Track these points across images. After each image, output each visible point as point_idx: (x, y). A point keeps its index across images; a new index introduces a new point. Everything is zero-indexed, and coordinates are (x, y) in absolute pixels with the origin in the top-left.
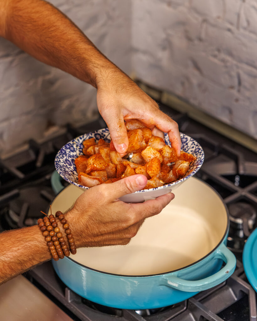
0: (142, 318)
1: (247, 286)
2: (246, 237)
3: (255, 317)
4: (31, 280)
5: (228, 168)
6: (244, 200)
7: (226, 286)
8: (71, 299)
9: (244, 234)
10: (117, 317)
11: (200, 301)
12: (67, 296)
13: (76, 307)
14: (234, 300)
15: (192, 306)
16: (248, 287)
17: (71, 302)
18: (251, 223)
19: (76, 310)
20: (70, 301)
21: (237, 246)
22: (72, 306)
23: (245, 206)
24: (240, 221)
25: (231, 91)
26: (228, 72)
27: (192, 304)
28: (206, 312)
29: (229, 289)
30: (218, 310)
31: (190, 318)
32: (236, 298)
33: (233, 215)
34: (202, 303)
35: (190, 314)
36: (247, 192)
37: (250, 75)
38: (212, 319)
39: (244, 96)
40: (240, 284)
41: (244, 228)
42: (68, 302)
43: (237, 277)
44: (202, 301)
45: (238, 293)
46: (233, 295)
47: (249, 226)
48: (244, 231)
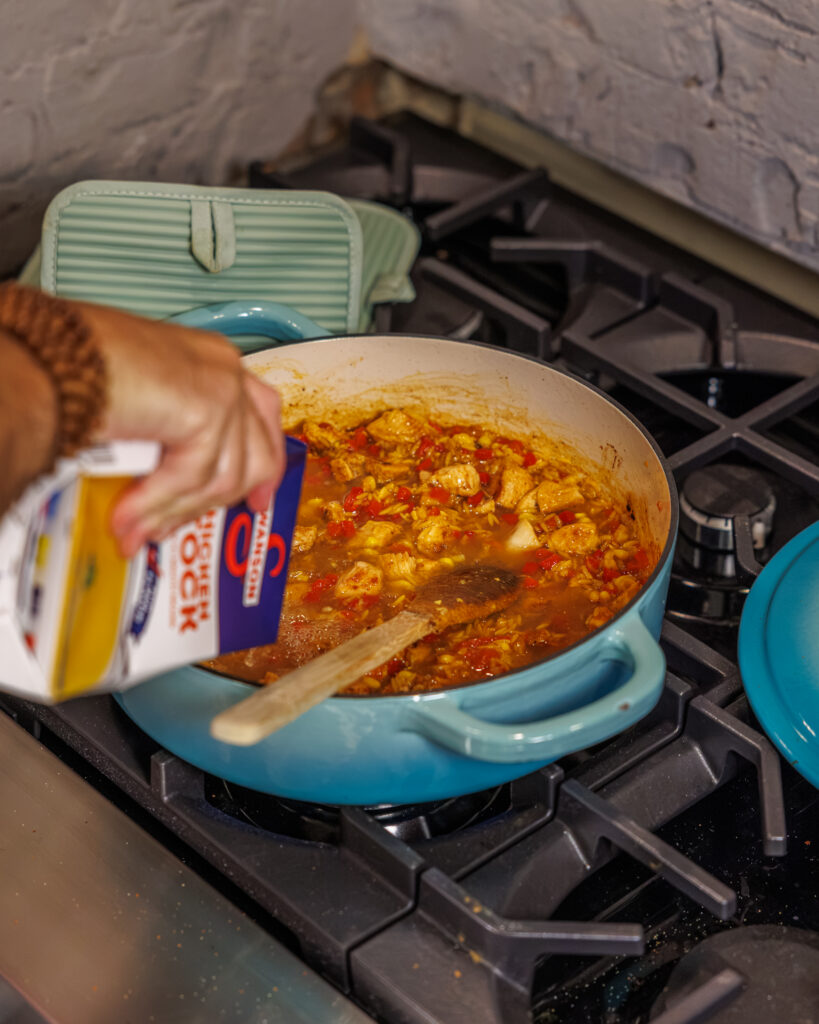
0: (408, 849)
1: (751, 739)
2: (746, 579)
3: (780, 838)
4: (37, 729)
5: (684, 349)
6: (738, 455)
7: (685, 739)
8: (168, 793)
9: (737, 566)
10: (324, 847)
11: (597, 790)
12: (159, 781)
13: (187, 818)
14: (711, 783)
15: (571, 805)
16: (754, 740)
17: (172, 801)
18: (759, 529)
19: (189, 827)
20: (166, 799)
21: (712, 606)
22: (175, 814)
23: (742, 474)
24: (723, 525)
25: (694, 91)
26: (681, 29)
27: (574, 800)
28: (620, 826)
29: (690, 748)
30: (657, 818)
31: (567, 846)
32: (717, 777)
33: (701, 506)
34: (604, 797)
35: (565, 832)
36: (747, 430)
37: (757, 36)
38: (641, 849)
39: (737, 110)
40: (729, 731)
41: (738, 547)
42: (160, 800)
43: (718, 709)
44: (605, 790)
45: (721, 762)
46: (706, 766)
47: (755, 542)
48: (739, 557)
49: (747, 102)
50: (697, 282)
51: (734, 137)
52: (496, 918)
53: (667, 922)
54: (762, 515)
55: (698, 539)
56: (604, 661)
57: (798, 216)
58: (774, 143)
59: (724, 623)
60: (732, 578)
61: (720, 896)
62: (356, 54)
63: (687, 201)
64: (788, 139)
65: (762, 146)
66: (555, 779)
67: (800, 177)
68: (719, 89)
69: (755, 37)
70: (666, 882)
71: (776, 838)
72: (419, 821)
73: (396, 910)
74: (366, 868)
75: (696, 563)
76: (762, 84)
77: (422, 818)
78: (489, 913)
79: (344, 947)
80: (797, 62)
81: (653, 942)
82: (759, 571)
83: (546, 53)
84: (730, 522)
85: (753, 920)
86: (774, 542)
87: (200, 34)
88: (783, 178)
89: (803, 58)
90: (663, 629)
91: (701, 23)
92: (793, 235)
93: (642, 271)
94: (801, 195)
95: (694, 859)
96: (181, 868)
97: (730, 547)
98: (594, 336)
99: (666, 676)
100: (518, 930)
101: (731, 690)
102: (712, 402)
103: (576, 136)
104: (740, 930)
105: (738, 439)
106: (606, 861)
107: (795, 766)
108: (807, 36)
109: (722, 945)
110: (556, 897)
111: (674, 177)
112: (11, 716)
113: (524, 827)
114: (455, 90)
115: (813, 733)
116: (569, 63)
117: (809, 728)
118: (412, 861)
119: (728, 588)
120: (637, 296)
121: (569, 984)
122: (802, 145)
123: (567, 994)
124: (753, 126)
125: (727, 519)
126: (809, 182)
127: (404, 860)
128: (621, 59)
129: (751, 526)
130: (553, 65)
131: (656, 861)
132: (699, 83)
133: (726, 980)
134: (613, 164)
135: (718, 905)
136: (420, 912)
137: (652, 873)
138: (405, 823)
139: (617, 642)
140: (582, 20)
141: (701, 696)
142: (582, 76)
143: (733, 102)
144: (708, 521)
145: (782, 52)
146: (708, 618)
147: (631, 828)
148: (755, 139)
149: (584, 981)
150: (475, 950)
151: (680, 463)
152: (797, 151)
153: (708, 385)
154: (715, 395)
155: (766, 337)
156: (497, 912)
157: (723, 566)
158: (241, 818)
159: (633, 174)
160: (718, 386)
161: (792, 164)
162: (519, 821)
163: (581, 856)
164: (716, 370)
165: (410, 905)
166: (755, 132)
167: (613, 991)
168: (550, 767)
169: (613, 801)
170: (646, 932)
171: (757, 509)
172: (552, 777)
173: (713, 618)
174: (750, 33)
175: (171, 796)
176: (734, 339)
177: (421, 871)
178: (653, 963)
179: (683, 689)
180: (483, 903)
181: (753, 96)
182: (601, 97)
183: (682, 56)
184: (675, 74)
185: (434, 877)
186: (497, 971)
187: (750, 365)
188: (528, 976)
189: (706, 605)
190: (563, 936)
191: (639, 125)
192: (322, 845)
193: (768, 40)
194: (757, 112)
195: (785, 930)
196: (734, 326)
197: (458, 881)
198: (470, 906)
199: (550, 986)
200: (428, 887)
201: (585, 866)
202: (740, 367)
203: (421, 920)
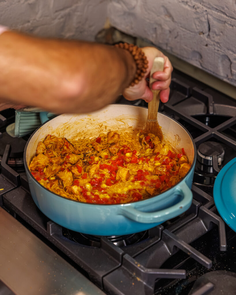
0: (119, 249)
1: (217, 218)
2: (216, 173)
3: (225, 246)
4: (15, 216)
5: (199, 109)
6: (214, 139)
7: (198, 218)
8: (52, 233)
9: (213, 170)
10: (96, 248)
11: (173, 232)
12: (49, 230)
13: (57, 240)
14: (205, 231)
15: (165, 237)
17: (53, 235)
18: (220, 160)
19: (58, 242)
20: (51, 235)
21: (207, 181)
22: (54, 239)
23: (215, 144)
24: (209, 158)
25: (202, 36)
26: (198, 18)
27: (166, 235)
28: (179, 242)
29: (200, 221)
30: (190, 241)
31: (165, 248)
32: (207, 229)
33: (203, 153)
34: (175, 234)
35: (164, 244)
36: (216, 131)
37: (220, 20)
38: (185, 249)
39: (214, 41)
40: (210, 216)
41: (213, 164)
42: (50, 235)
43: (208, 210)
44: (175, 232)
45: (208, 225)
46: (204, 226)
47: (218, 163)
48: (214, 167)
49: (217, 39)
50: (203, 90)
51: (213, 49)
52: (144, 268)
53: (193, 270)
54: (220, 156)
55: (203, 162)
56: (175, 195)
57: (231, 71)
58: (224, 50)
59: (210, 186)
60: (212, 173)
61: (207, 262)
62: (107, 26)
63: (200, 67)
64: (228, 49)
65: (221, 51)
66: (161, 229)
67: (232, 60)
68: (209, 35)
69: (219, 20)
70: (193, 259)
71: (224, 246)
72: (123, 241)
73: (116, 266)
74: (108, 254)
75: (202, 169)
76: (221, 34)
77: (124, 241)
78: (142, 267)
79: (101, 276)
80: (231, 27)
81: (189, 275)
82: (219, 171)
83: (160, 25)
84: (211, 158)
85: (217, 269)
86: (224, 163)
87: (62, 20)
88: (227, 61)
89: (233, 26)
90: (192, 187)
91: (204, 17)
92: (230, 76)
93: (187, 87)
94: (232, 65)
95: (201, 252)
96: (55, 254)
97: (212, 165)
98: (173, 105)
99: (193, 201)
100: (150, 271)
101: (211, 205)
102: (207, 124)
103: (168, 48)
104: (213, 272)
105: (214, 134)
106: (176, 252)
107: (229, 226)
108: (234, 20)
109: (208, 276)
110: (161, 263)
111: (196, 60)
112: (8, 212)
113: (152, 243)
114: (134, 36)
115: (234, 217)
116: (167, 28)
117: (233, 215)
118: (121, 252)
119: (211, 176)
120: (186, 94)
121: (165, 287)
122: (233, 51)
123: (164, 290)
124: (219, 46)
125: (211, 157)
126: (234, 62)
127: (118, 252)
128: (181, 27)
129: (218, 159)
130: (162, 29)
131: (190, 252)
132: (204, 34)
133: (209, 286)
134: (179, 57)
135: (207, 265)
136: (123, 266)
137: (188, 256)
138: (119, 242)
139: (179, 190)
140: (170, 16)
141: (203, 206)
142: (170, 32)
143: (213, 39)
144: (205, 157)
145: (227, 25)
146: (205, 185)
147: (182, 243)
148: (219, 49)
149: (169, 286)
150: (138, 277)
151: (197, 141)
152: (231, 53)
153: (206, 119)
154: (208, 122)
155: (222, 105)
156: (145, 266)
157: (210, 170)
158: (73, 240)
159: (185, 59)
160: (208, 119)
161: (229, 56)
162: (151, 241)
163: (168, 251)
164: (208, 115)
165: (120, 264)
166: (219, 47)
167: (178, 289)
168: (160, 226)
169: (178, 235)
170: (187, 272)
171: (219, 154)
172: (160, 229)
173: (207, 185)
174: (218, 19)
175: (53, 234)
176: (213, 106)
177: (123, 255)
178: (189, 281)
179: (197, 204)
180: (141, 264)
181: (219, 37)
182: (176, 38)
183: (198, 26)
184: (197, 31)
185: (127, 257)
186: (145, 283)
187: (217, 113)
188: (153, 285)
189: (205, 181)
190: (163, 273)
191: (186, 46)
192: (95, 248)
193: (223, 21)
194: (219, 42)
195: (226, 272)
196: (213, 102)
197: (134, 258)
198: (137, 265)
199: (160, 287)
200: (125, 260)
201: (169, 254)
202: (215, 114)
203: (123, 269)
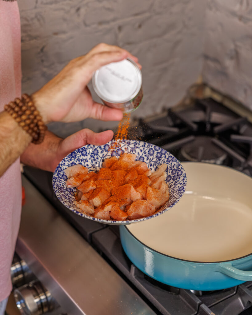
0: (197, 298)
11: (248, 288)
15: (241, 291)
22: (136, 281)
31: (239, 302)
34: (250, 290)
35: (239, 298)
42: (132, 277)
73: (192, 314)
74: (185, 301)
106: (249, 307)
118: (198, 301)
163: (242, 305)
165: (196, 313)
177: (200, 304)
192: (174, 294)
197: (210, 308)
200: (202, 308)
201: (243, 308)
